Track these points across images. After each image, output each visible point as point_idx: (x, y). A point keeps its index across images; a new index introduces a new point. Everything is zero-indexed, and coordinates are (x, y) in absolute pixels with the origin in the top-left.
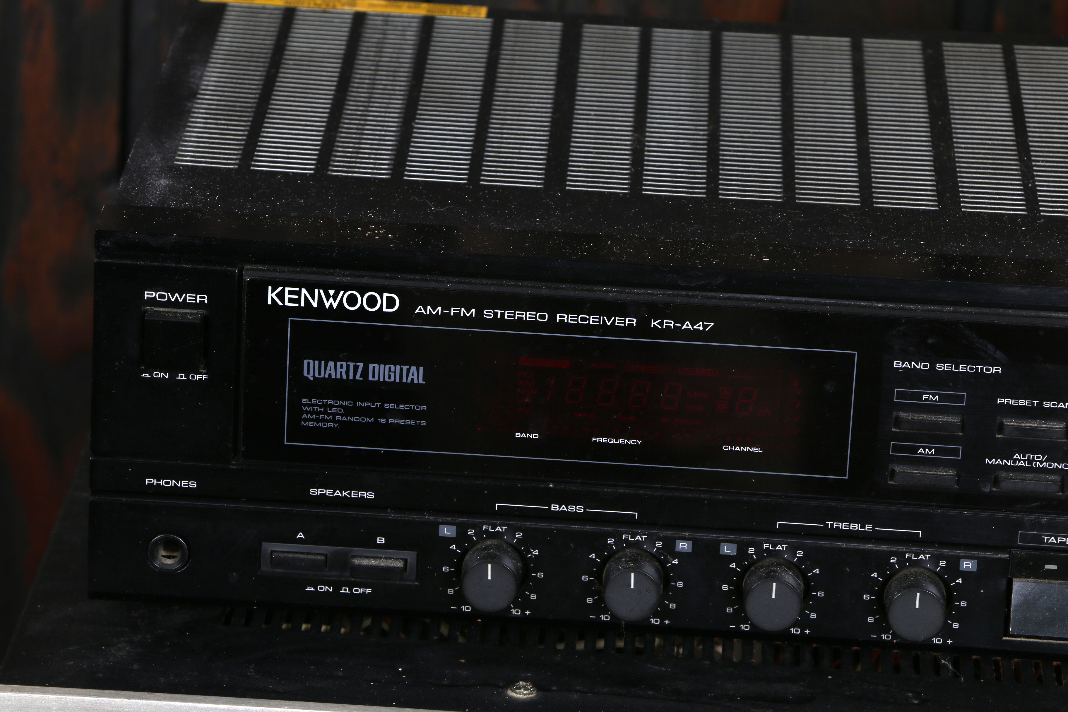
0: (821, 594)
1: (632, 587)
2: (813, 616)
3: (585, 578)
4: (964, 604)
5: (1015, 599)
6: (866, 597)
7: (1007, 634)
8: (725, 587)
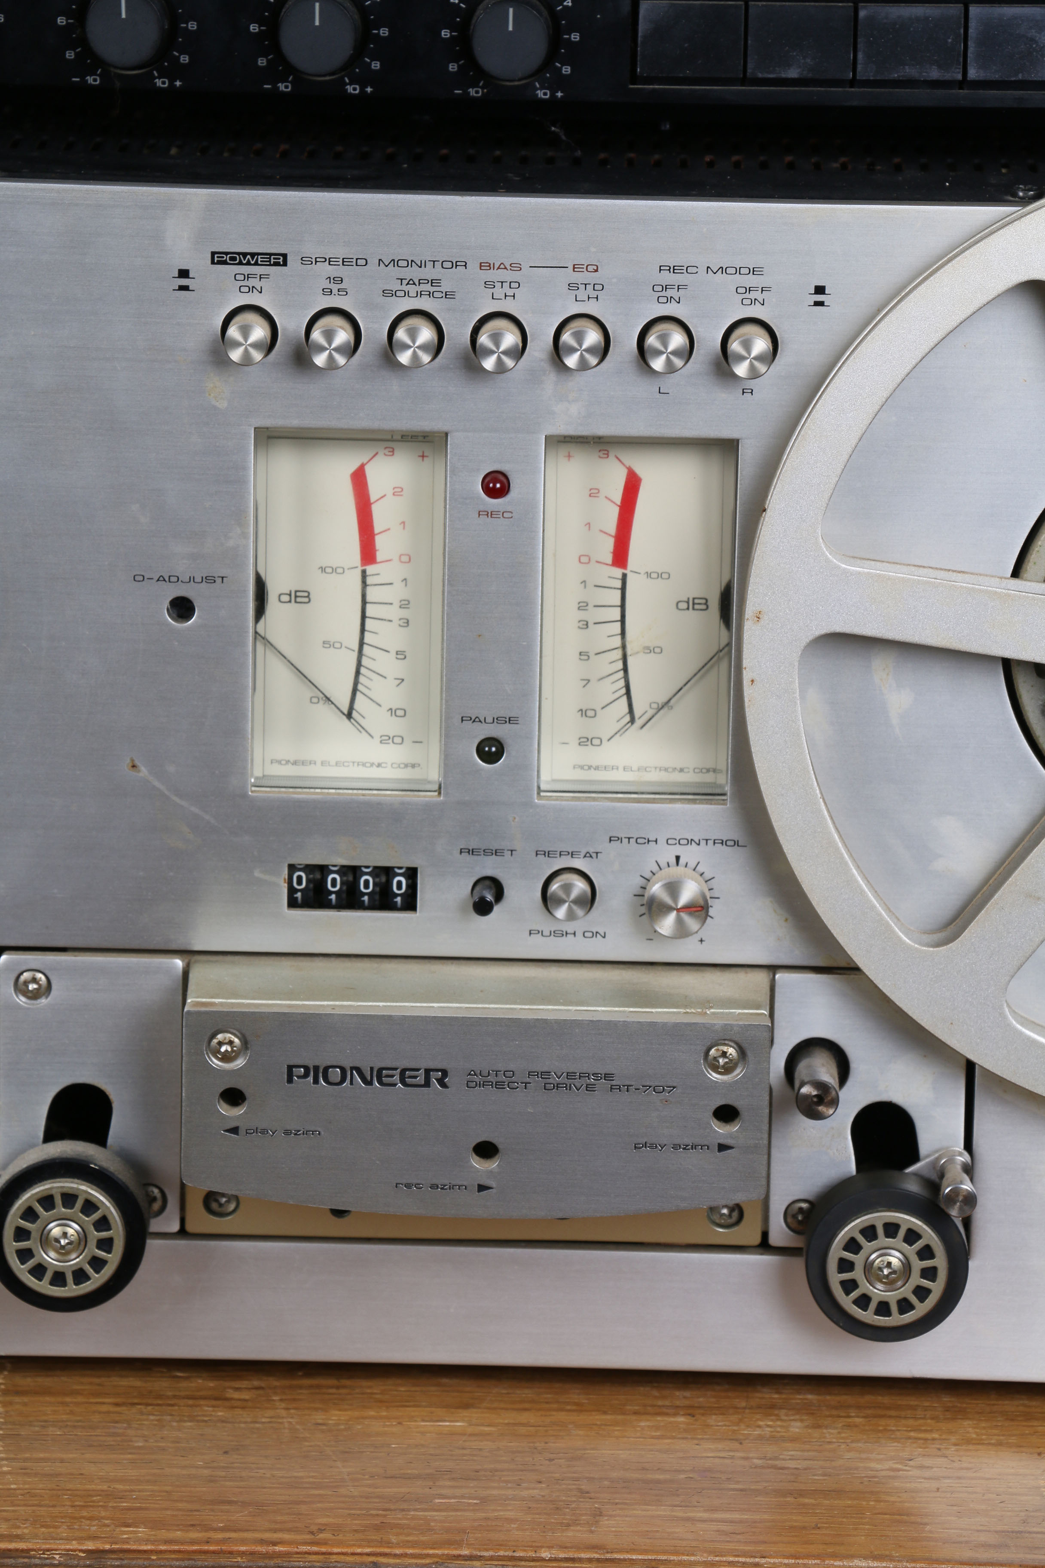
0: (384, 32)
1: (124, 16)
2: (376, 65)
3: (61, 21)
4: (575, 37)
5: (643, 27)
6: (445, 34)
7: (634, 79)
8: (254, 28)
